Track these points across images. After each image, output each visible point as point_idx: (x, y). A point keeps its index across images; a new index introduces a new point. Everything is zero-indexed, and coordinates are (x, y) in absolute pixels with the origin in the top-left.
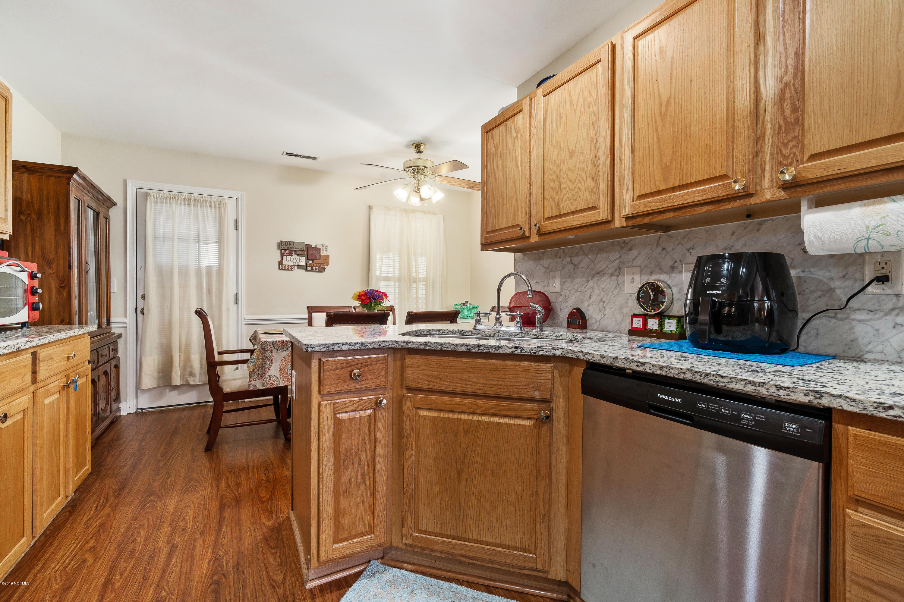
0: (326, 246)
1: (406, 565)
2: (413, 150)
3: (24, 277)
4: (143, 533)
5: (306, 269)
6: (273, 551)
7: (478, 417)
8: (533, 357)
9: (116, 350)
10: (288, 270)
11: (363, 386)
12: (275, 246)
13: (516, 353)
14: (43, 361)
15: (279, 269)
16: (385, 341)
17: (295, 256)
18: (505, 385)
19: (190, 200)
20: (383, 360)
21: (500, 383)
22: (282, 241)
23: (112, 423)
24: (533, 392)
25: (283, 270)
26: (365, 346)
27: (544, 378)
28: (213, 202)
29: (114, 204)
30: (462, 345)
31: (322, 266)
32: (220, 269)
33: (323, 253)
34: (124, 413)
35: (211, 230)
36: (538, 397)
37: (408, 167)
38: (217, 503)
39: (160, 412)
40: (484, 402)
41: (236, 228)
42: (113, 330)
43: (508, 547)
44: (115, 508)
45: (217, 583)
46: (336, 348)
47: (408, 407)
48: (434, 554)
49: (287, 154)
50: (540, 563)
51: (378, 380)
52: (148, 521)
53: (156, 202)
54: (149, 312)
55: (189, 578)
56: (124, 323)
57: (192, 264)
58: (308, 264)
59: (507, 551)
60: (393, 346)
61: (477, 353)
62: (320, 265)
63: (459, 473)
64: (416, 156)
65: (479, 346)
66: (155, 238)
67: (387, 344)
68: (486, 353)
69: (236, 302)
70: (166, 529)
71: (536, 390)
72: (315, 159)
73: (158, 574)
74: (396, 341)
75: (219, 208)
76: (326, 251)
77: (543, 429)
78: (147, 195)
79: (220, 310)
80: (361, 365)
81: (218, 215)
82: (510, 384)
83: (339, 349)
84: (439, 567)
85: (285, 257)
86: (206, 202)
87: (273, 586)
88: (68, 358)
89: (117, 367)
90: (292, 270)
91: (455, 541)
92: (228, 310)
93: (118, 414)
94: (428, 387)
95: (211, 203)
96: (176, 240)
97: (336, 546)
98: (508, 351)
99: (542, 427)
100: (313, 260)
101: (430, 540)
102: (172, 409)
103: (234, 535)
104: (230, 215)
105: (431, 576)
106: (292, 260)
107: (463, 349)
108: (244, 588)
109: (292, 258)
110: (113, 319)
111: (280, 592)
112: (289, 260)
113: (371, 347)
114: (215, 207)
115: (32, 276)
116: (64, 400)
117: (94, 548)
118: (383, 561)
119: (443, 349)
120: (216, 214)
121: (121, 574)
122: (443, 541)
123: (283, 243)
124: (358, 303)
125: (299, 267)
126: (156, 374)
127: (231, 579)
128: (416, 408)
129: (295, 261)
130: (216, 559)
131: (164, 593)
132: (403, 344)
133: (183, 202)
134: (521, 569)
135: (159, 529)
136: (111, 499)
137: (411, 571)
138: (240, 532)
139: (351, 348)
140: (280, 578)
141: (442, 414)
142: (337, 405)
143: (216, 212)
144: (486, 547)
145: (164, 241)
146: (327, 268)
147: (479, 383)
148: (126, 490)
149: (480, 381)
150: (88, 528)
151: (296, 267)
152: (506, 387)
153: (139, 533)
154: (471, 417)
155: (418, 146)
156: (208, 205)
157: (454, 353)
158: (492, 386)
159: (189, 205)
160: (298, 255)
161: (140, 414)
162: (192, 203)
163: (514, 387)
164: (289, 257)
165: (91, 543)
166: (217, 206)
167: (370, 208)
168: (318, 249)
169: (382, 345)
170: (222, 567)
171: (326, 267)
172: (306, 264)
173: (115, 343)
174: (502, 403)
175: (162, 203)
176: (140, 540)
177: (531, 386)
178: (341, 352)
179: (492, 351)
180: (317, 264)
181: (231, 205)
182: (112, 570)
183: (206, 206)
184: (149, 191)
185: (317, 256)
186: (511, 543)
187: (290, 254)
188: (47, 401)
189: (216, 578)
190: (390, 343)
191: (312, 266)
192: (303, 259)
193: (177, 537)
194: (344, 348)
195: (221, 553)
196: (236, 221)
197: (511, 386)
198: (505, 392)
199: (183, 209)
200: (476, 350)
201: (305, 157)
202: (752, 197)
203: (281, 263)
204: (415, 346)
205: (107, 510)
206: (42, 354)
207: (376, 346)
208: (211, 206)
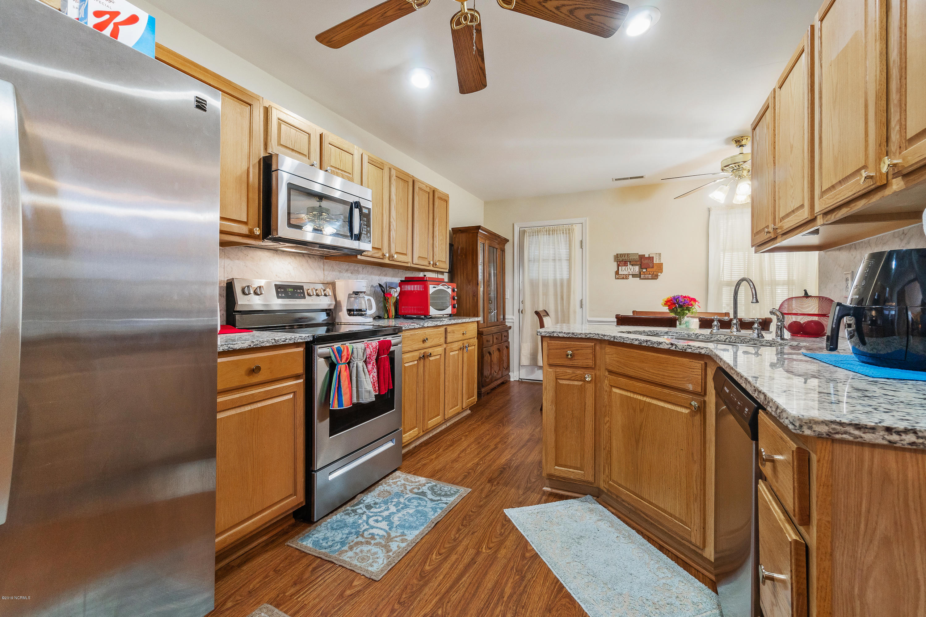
0: (660, 254)
1: (610, 508)
2: (734, 145)
3: (450, 291)
4: (488, 437)
5: (640, 277)
6: (539, 468)
7: (639, 396)
8: (683, 354)
9: (507, 337)
10: (623, 278)
11: (575, 363)
12: (612, 259)
13: (671, 349)
14: (450, 333)
15: (616, 279)
16: (591, 334)
17: (630, 266)
18: (668, 376)
19: (549, 230)
20: (590, 347)
21: (664, 373)
22: (617, 254)
23: (503, 383)
24: (687, 385)
25: (619, 279)
26: (575, 336)
27: (695, 373)
28: (564, 230)
29: (507, 241)
30: (636, 340)
31: (655, 273)
32: (569, 281)
33: (656, 261)
34: (512, 379)
35: (563, 251)
36: (691, 389)
37: (725, 167)
38: (528, 437)
39: (531, 383)
40: (653, 388)
41: (582, 247)
42: (506, 324)
43: (671, 515)
44: (482, 424)
45: (504, 469)
46: (555, 335)
47: (606, 384)
48: (624, 503)
49: (616, 180)
50: (694, 537)
51: (586, 361)
52: (492, 433)
53: (529, 236)
54: (525, 312)
55: (494, 461)
56: (512, 319)
57: (551, 277)
58: (642, 273)
59: (670, 517)
60: (596, 338)
61: (645, 346)
62: (654, 273)
63: (637, 442)
64: (737, 150)
65: (647, 341)
66: (529, 260)
67: (592, 336)
68: (652, 347)
69: (581, 307)
70: (498, 440)
71: (690, 383)
72: (642, 177)
73: (484, 455)
74: (598, 334)
75: (569, 233)
76: (660, 259)
77: (695, 418)
78: (524, 232)
79: (569, 313)
80: (574, 349)
81: (568, 239)
82: (671, 375)
83: (557, 336)
84: (632, 518)
85: (620, 268)
86: (560, 230)
87: (528, 482)
88: (463, 334)
89: (508, 348)
90: (626, 279)
91: (634, 496)
92: (575, 312)
93: (509, 380)
94: (618, 371)
95: (563, 230)
96: (541, 261)
97: (556, 467)
98: (666, 347)
99: (694, 416)
100: (646, 269)
101: (619, 490)
102: (538, 383)
103: (526, 454)
104: (577, 237)
105: (624, 521)
106: (626, 270)
107: (637, 343)
108: (514, 476)
109: (626, 268)
110: (507, 317)
111: (529, 485)
112: (623, 271)
113: (580, 337)
114: (566, 233)
115: (453, 291)
116: (461, 356)
117: (467, 435)
118: (598, 499)
119: (625, 342)
120: (566, 238)
121: (471, 449)
122: (627, 494)
123: (619, 256)
124: (666, 309)
125: (634, 276)
126: (529, 356)
127: (511, 470)
128: (611, 386)
129: (629, 270)
130: (510, 460)
131: (481, 462)
132: (602, 337)
133: (545, 233)
134: (683, 539)
135: (495, 438)
136: (483, 419)
137: (613, 513)
138: (529, 455)
139: (565, 336)
140: (533, 480)
141: (627, 393)
142: (558, 373)
143: (566, 236)
144: (655, 509)
145: (534, 262)
146: (661, 276)
147: (650, 372)
148: (491, 417)
149: (651, 371)
150: (469, 427)
151: (631, 276)
152: (668, 378)
153: (486, 437)
154: (644, 399)
155: (738, 141)
156: (561, 232)
157: (631, 346)
158: (658, 375)
159: (549, 234)
160: (632, 265)
161: (521, 382)
162: (551, 232)
163: (674, 379)
164: (624, 267)
165: (467, 434)
166: (568, 232)
167: (709, 210)
168: (651, 258)
169: (588, 336)
170: (510, 464)
171: (659, 274)
172: (640, 273)
173: (507, 331)
174: (666, 391)
175: (533, 235)
176: (485, 440)
177: (686, 379)
178: (558, 338)
179: (655, 346)
180: (650, 272)
181: (577, 229)
182: (468, 446)
183: (560, 233)
184: (526, 229)
185: (650, 264)
186: (672, 512)
187: (625, 264)
188: (451, 354)
189: (505, 467)
190: (594, 335)
191: (645, 274)
192: (637, 269)
193: (500, 444)
194: (561, 335)
195: (514, 458)
196: (581, 242)
197: (672, 377)
198: (668, 382)
199: (545, 238)
200: (645, 344)
201: (631, 178)
202: (885, 188)
203: (617, 273)
204: (608, 338)
205: (480, 423)
206: (449, 329)
207: (584, 336)
208: (563, 233)
